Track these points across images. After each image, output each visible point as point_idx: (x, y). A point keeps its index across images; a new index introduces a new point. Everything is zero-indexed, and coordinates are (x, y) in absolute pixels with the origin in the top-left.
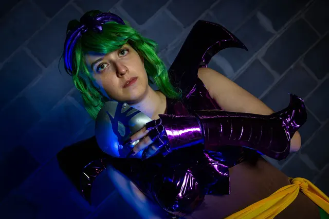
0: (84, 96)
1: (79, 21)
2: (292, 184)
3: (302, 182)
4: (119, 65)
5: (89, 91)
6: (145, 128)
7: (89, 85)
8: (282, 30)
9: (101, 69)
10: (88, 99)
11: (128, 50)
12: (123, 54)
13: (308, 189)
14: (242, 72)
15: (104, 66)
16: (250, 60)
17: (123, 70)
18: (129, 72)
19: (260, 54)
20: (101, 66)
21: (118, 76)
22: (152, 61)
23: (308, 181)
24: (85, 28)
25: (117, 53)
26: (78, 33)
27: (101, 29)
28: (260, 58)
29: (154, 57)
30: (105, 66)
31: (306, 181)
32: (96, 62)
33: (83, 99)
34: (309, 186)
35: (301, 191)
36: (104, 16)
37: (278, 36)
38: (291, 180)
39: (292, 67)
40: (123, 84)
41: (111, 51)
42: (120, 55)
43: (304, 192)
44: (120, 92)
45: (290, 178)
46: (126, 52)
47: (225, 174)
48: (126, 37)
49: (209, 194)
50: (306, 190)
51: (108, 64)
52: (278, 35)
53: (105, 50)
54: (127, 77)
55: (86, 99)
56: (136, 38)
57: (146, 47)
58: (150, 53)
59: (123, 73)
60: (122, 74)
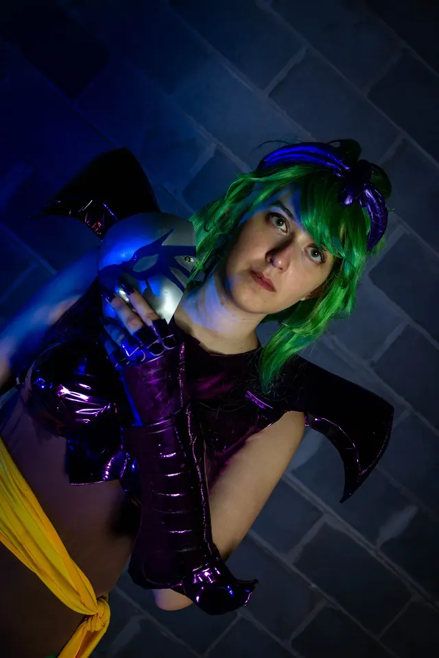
0: (218, 203)
1: (360, 158)
2: (98, 599)
3: (101, 618)
4: (289, 252)
5: (231, 210)
6: (155, 318)
7: (240, 205)
8: (384, 560)
9: (274, 220)
10: (215, 212)
11: (323, 261)
12: (314, 254)
13: (89, 632)
14: (295, 488)
15: (282, 225)
16: (319, 500)
17: (280, 262)
18: (281, 273)
19: (333, 519)
20: (281, 220)
21: (267, 254)
22: (315, 311)
23: (105, 630)
24: (343, 172)
25: (310, 242)
26: (332, 161)
27: (348, 202)
28: (326, 519)
29: (324, 313)
30: (283, 227)
31: (104, 626)
32: (284, 209)
33: (215, 202)
34: (96, 633)
35: (86, 618)
36: (378, 201)
37: (372, 553)
38: (104, 598)
39: (314, 586)
40: (255, 267)
41: (310, 231)
42: (310, 250)
43: (84, 624)
44: (240, 265)
45: (106, 595)
46: (318, 259)
47: (107, 473)
48: (343, 255)
49: (68, 445)
50: (88, 628)
51: (286, 231)
52: (374, 551)
53: (308, 221)
54: (270, 272)
55: (215, 206)
56: (347, 272)
57: (340, 294)
58: (329, 305)
59: (275, 263)
60: (272, 262)
